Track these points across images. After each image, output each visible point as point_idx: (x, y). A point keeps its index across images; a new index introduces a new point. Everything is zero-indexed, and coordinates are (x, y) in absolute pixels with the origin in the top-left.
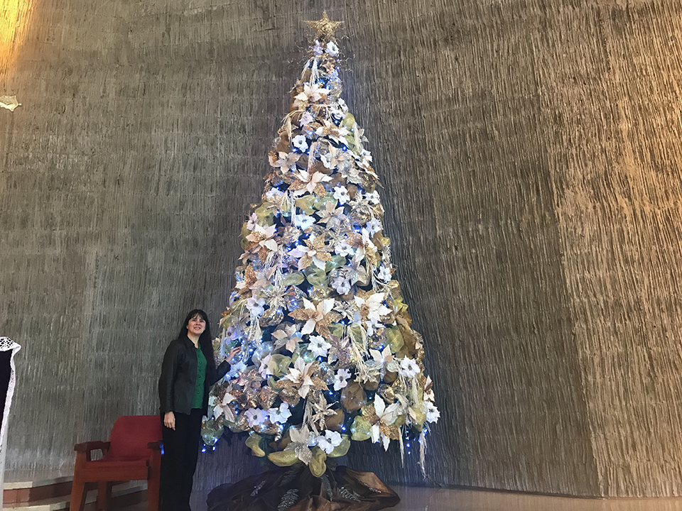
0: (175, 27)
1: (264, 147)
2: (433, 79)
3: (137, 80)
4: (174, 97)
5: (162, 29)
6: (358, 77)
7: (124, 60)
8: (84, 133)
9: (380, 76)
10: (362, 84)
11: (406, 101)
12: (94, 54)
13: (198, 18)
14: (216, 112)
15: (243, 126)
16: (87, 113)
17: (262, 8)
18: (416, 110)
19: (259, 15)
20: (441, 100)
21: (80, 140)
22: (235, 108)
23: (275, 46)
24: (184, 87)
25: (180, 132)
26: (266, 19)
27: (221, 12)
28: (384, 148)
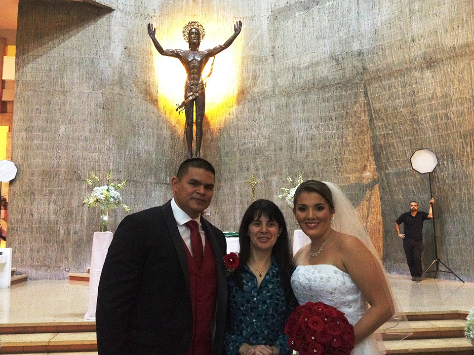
0: (297, 73)
1: (341, 126)
2: (421, 88)
3: (283, 101)
4: (299, 108)
5: (291, 76)
6: (384, 88)
7: (277, 92)
8: (265, 129)
9: (395, 88)
10: (386, 92)
11: (409, 99)
12: (265, 92)
13: (307, 68)
14: (318, 113)
15: (331, 117)
16: (265, 120)
17: (336, 59)
18: (414, 104)
19: (335, 63)
20: (425, 99)
21: (264, 132)
22: (327, 109)
23: (343, 77)
24: (304, 103)
25: (303, 124)
26: (338, 64)
27: (317, 63)
28: (399, 122)
